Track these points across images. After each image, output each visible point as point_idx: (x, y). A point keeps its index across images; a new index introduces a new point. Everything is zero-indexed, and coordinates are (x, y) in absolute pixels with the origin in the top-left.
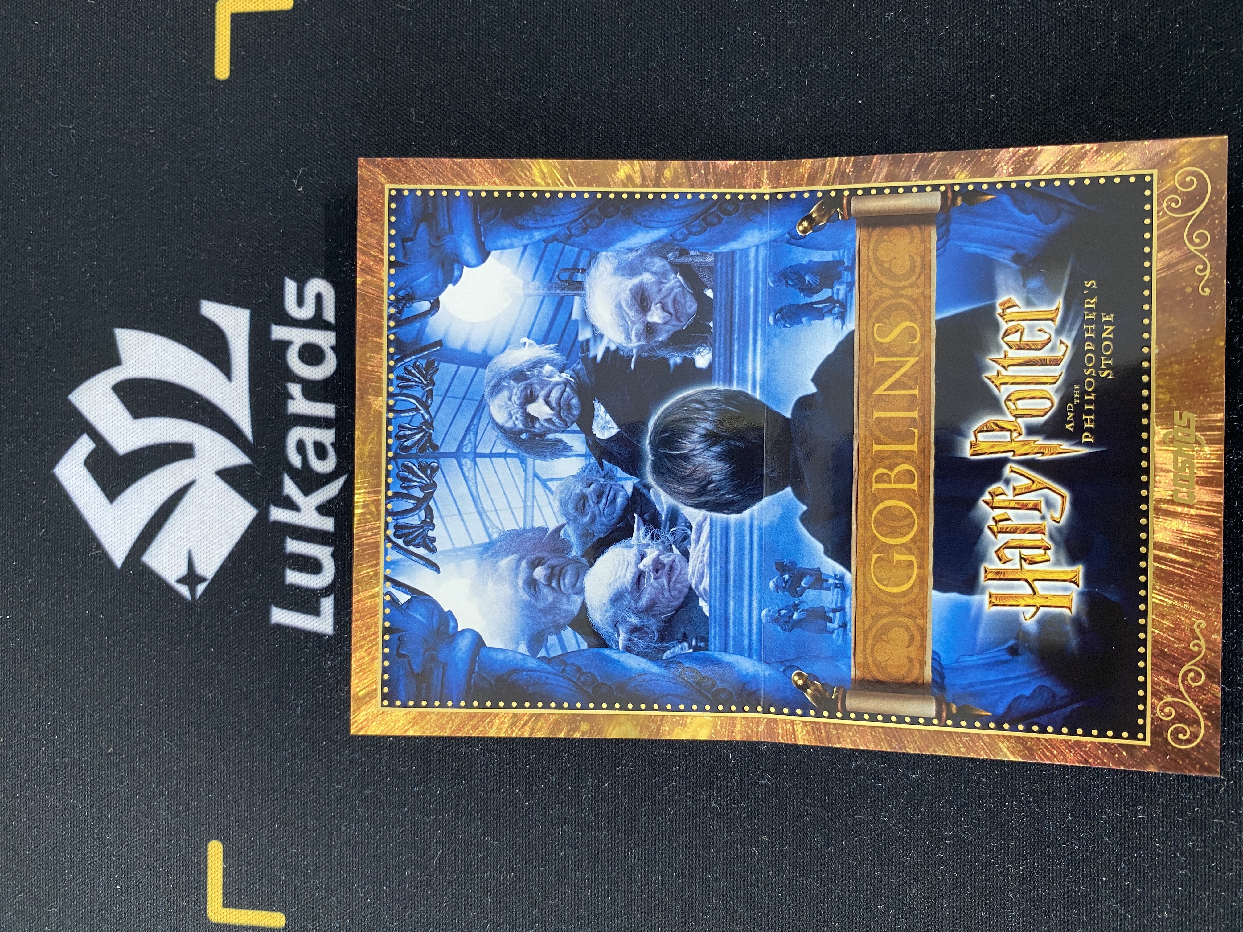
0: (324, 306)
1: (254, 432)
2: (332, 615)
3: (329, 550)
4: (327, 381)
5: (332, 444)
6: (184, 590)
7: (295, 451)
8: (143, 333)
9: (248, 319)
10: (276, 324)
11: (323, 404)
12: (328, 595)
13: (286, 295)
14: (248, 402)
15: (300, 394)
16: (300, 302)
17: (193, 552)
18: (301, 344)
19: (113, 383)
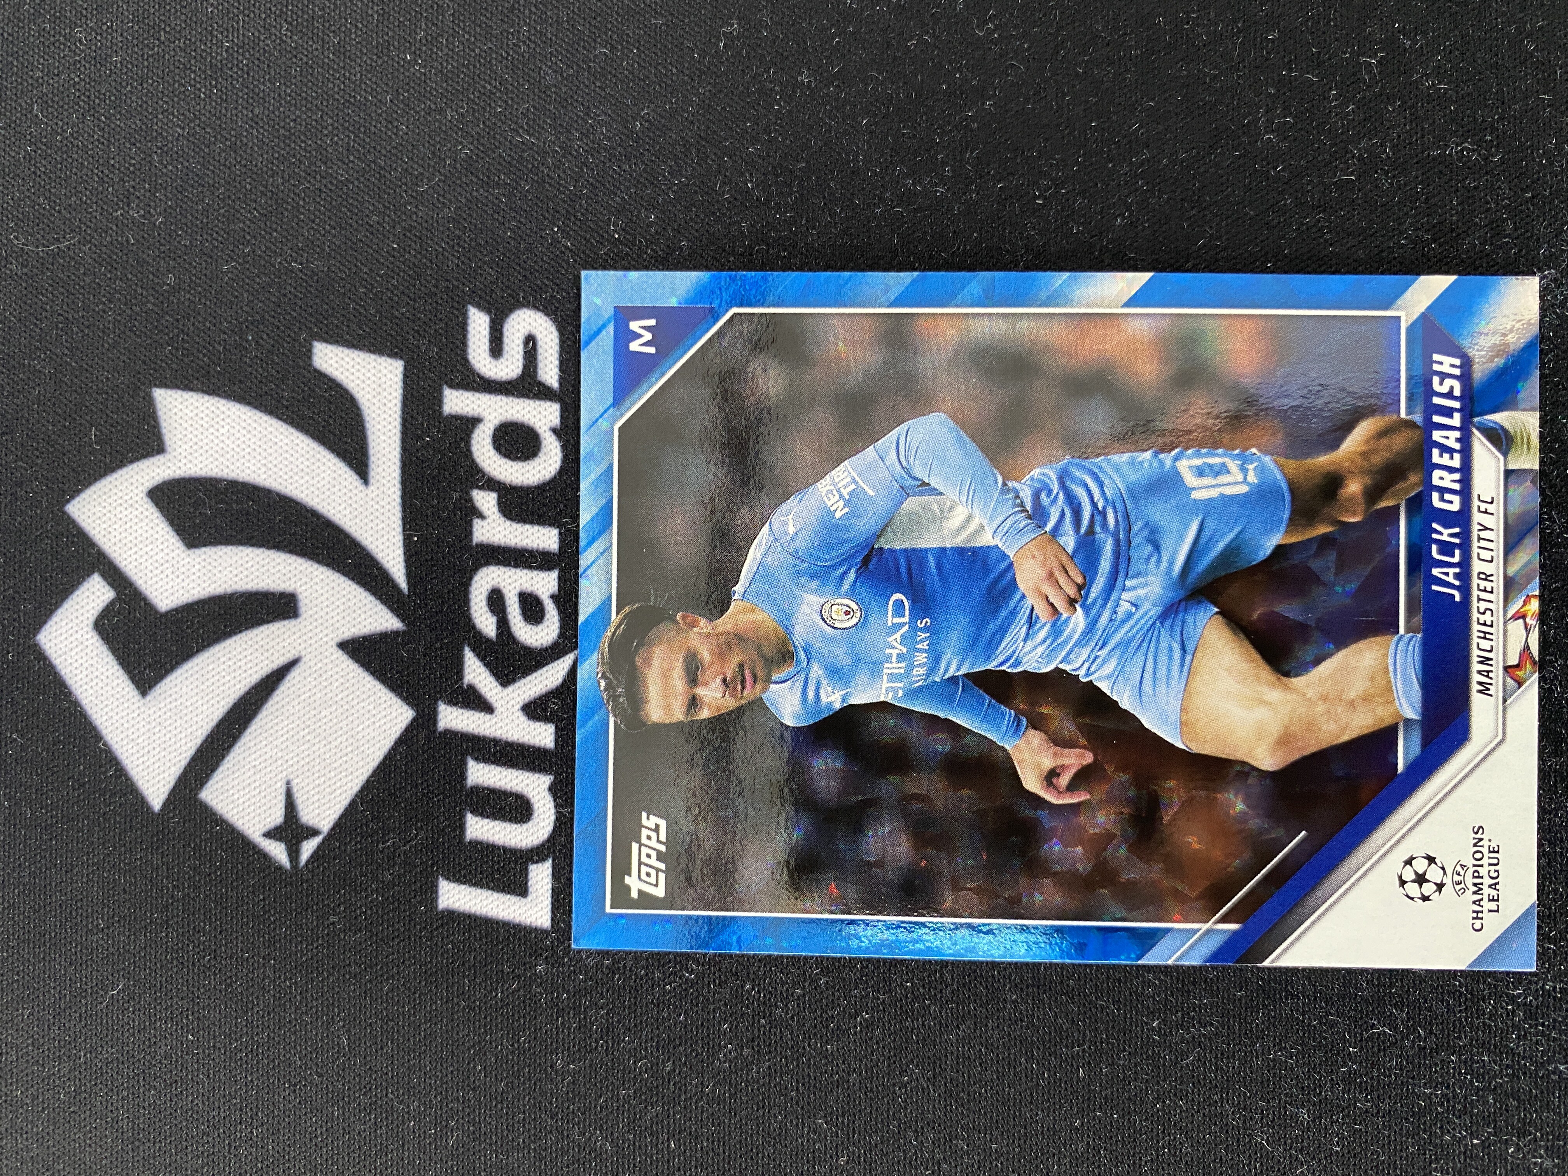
0: (540, 358)
1: (409, 575)
2: (549, 894)
3: (546, 780)
4: (542, 488)
5: (552, 597)
6: (278, 851)
7: (486, 609)
8: (207, 397)
9: (401, 376)
10: (451, 387)
11: (536, 528)
12: (542, 860)
13: (470, 336)
14: (400, 522)
15: (495, 509)
16: (496, 348)
17: (294, 783)
18: (497, 422)
19: (149, 485)
